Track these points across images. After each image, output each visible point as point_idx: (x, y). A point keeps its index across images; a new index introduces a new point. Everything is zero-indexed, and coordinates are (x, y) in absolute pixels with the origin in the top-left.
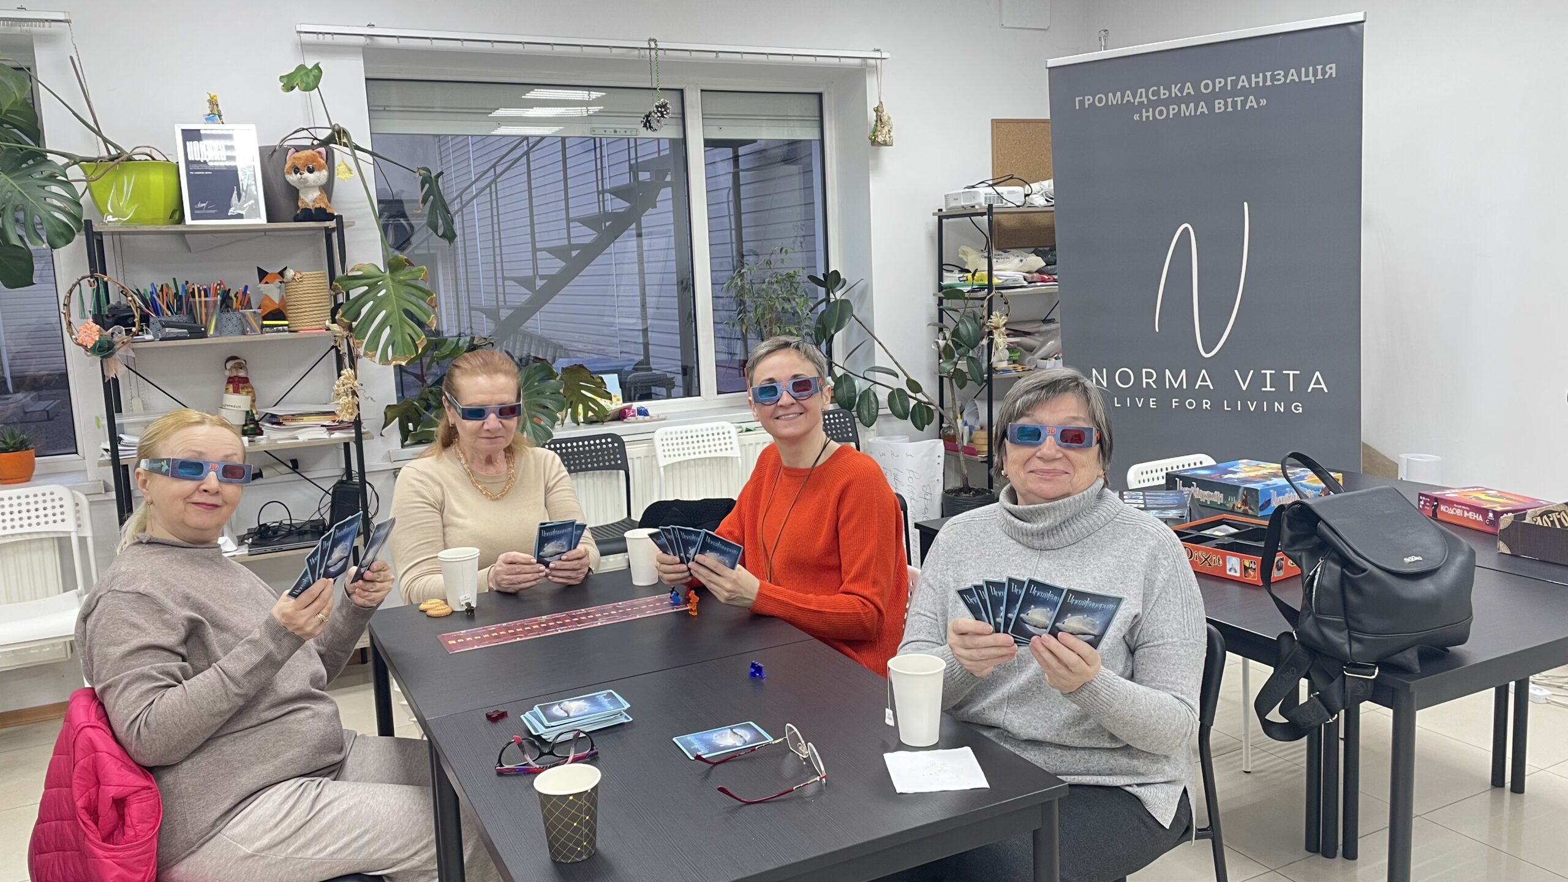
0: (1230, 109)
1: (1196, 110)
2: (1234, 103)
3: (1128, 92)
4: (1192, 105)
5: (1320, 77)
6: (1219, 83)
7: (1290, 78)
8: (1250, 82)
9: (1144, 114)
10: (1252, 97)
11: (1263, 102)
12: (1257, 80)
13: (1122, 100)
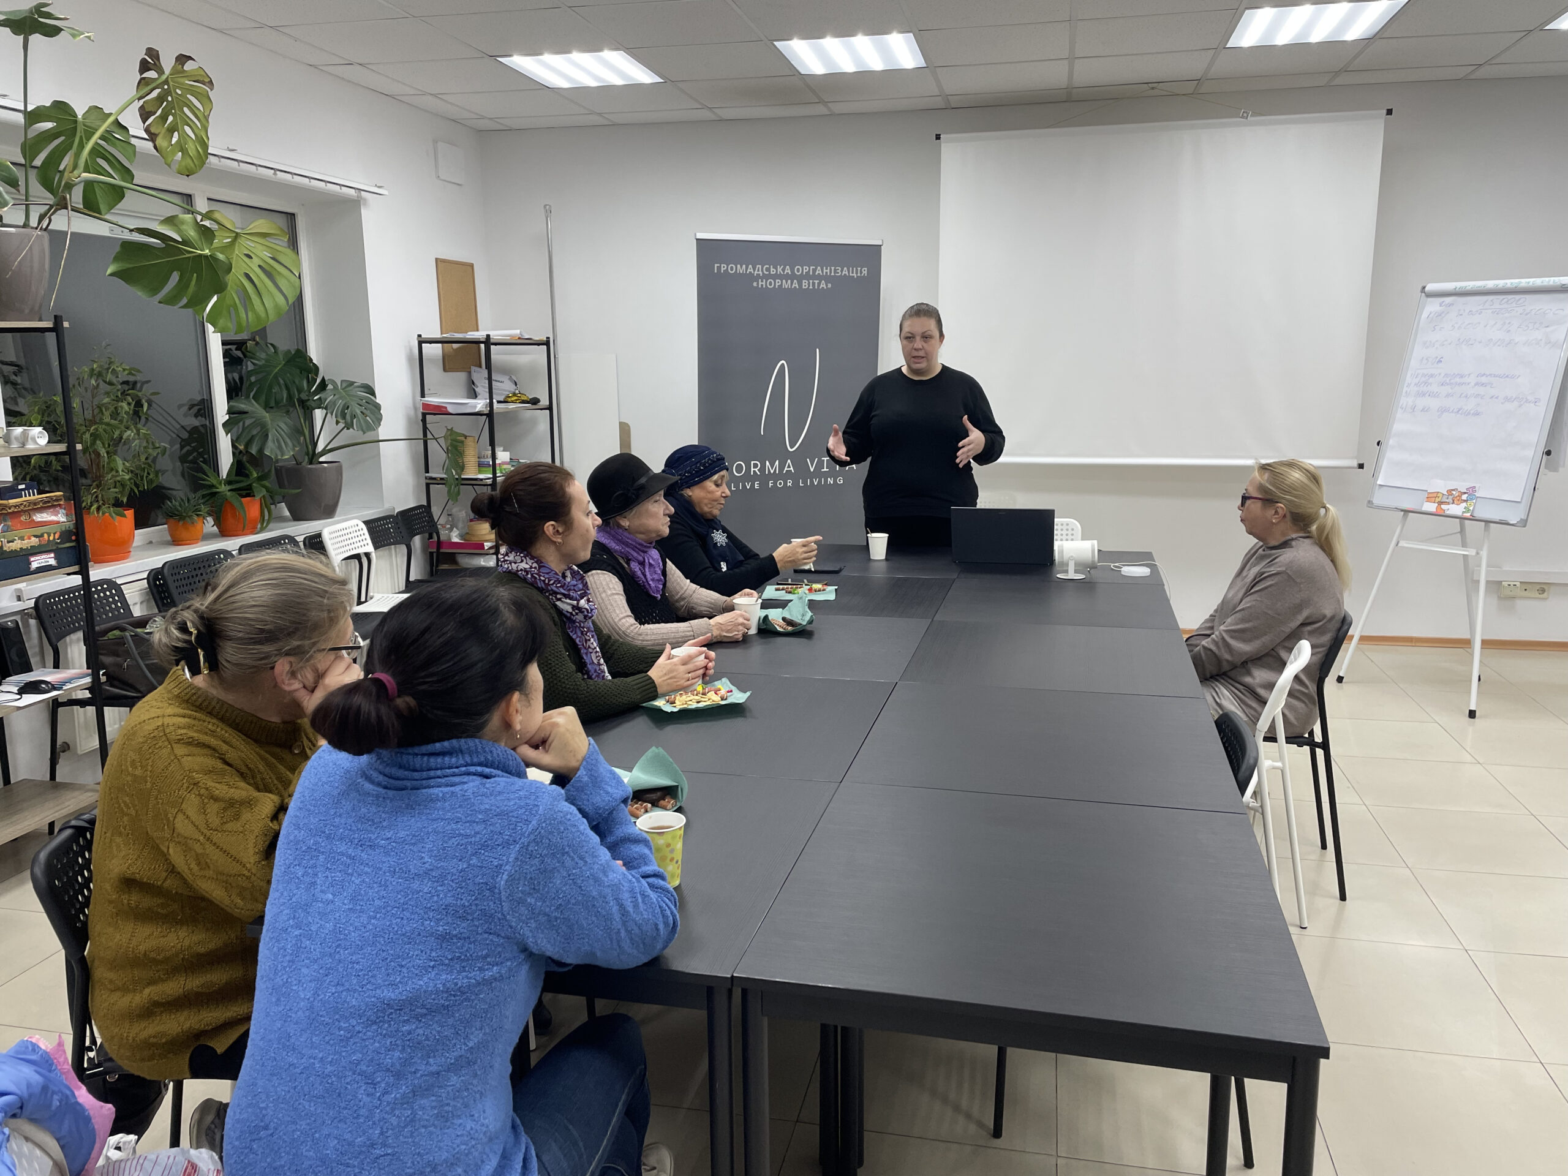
0: (811, 287)
1: (792, 285)
2: (814, 284)
3: (750, 266)
4: (789, 281)
5: (859, 275)
6: (806, 269)
7: (844, 273)
8: (823, 272)
9: (760, 283)
10: (823, 282)
11: (830, 286)
12: (826, 271)
13: (746, 271)
